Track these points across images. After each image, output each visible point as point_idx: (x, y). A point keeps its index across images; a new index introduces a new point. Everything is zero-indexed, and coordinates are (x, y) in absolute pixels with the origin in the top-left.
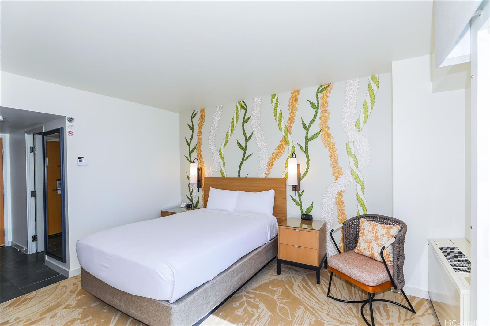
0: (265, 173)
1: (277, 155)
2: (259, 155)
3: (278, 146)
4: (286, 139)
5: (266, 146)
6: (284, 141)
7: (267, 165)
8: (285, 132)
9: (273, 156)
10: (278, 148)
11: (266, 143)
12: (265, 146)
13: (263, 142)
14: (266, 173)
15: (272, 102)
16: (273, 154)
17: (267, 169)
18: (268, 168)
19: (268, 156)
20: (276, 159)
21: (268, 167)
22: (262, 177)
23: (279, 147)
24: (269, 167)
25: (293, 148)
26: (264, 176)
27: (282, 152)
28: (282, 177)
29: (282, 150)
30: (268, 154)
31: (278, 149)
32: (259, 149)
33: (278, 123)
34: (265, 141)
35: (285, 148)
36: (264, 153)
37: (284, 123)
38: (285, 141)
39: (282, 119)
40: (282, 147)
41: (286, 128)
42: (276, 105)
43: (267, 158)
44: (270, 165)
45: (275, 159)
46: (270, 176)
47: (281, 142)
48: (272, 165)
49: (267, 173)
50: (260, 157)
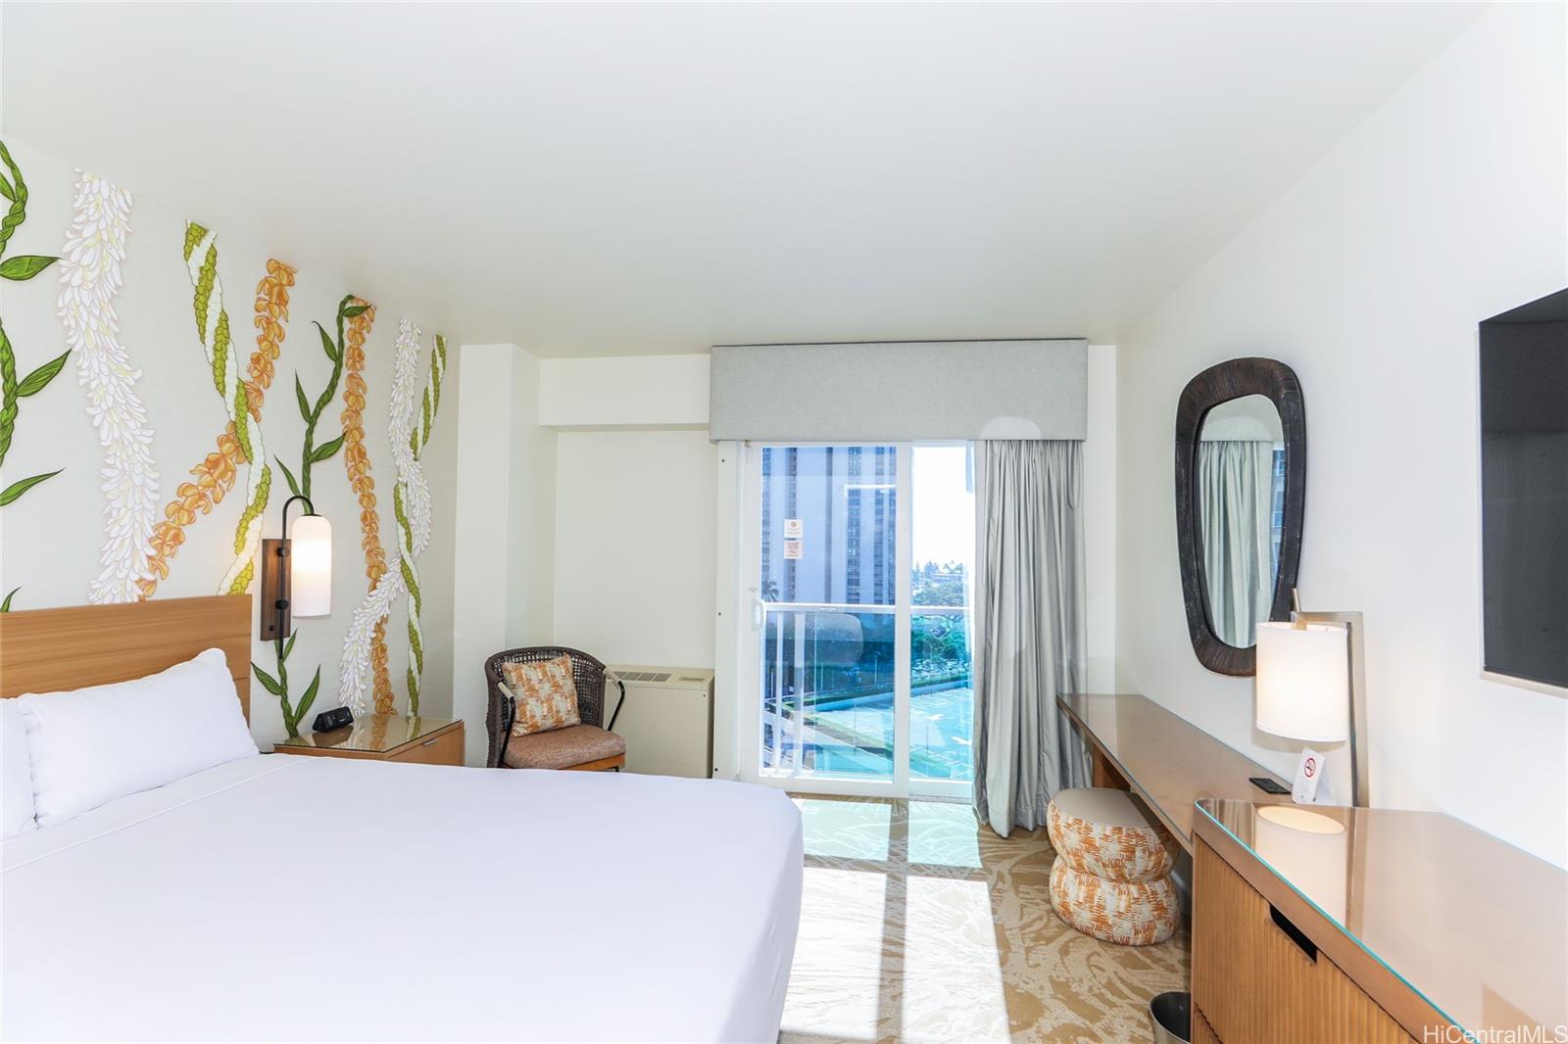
0: (137, 578)
1: (202, 496)
2: (106, 487)
3: (207, 460)
4: (242, 436)
5: (149, 445)
6: (232, 441)
7: (150, 540)
8: (237, 405)
9: (182, 500)
10: (205, 465)
11: (152, 432)
12: (144, 448)
13: (132, 424)
14: (141, 580)
15: (187, 255)
16: (182, 490)
17: (150, 558)
18: (153, 552)
19: (156, 497)
20: (198, 512)
21: (154, 547)
22: (118, 601)
23: (212, 464)
24: (160, 548)
25: (263, 475)
26: (132, 595)
27: (225, 486)
28: (219, 594)
29: (222, 475)
30: (155, 486)
31: (209, 472)
32: (109, 457)
33: (211, 360)
34: (145, 421)
35: (234, 472)
36: (138, 480)
37: (237, 368)
38: (237, 442)
39: (230, 347)
40: (222, 466)
41: (242, 392)
42: (208, 272)
43: (150, 506)
44: (168, 538)
45: (190, 512)
46: (165, 592)
47: (221, 443)
48: (177, 539)
49: (150, 577)
50: (109, 497)
